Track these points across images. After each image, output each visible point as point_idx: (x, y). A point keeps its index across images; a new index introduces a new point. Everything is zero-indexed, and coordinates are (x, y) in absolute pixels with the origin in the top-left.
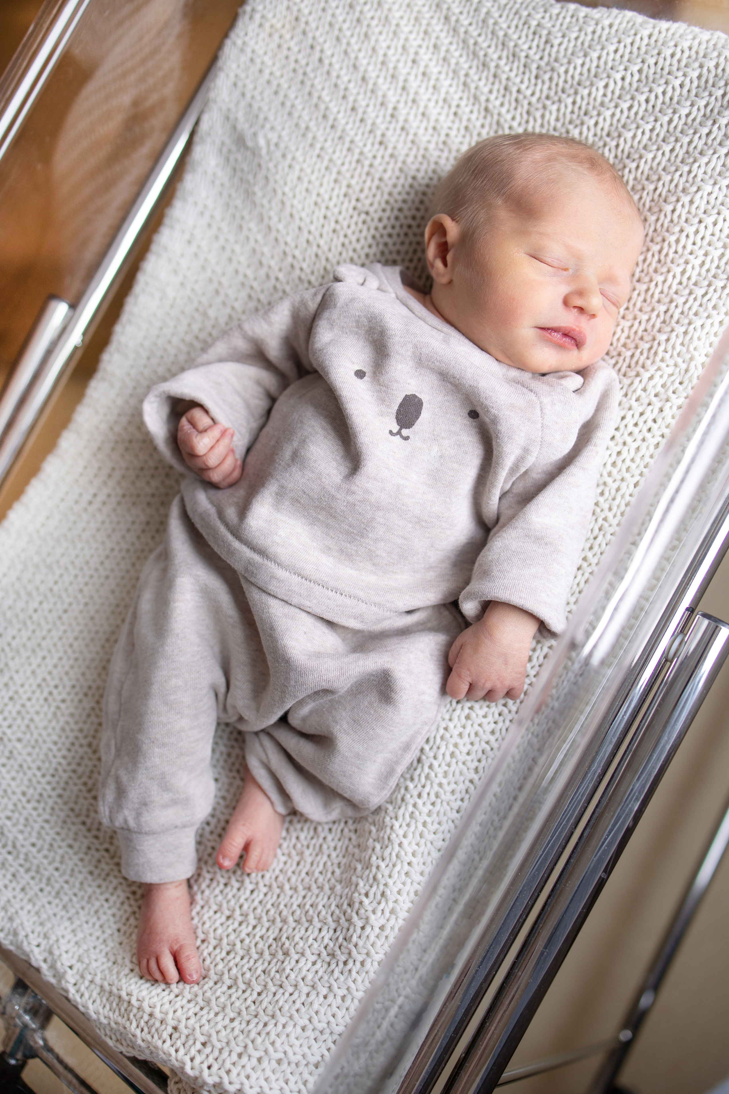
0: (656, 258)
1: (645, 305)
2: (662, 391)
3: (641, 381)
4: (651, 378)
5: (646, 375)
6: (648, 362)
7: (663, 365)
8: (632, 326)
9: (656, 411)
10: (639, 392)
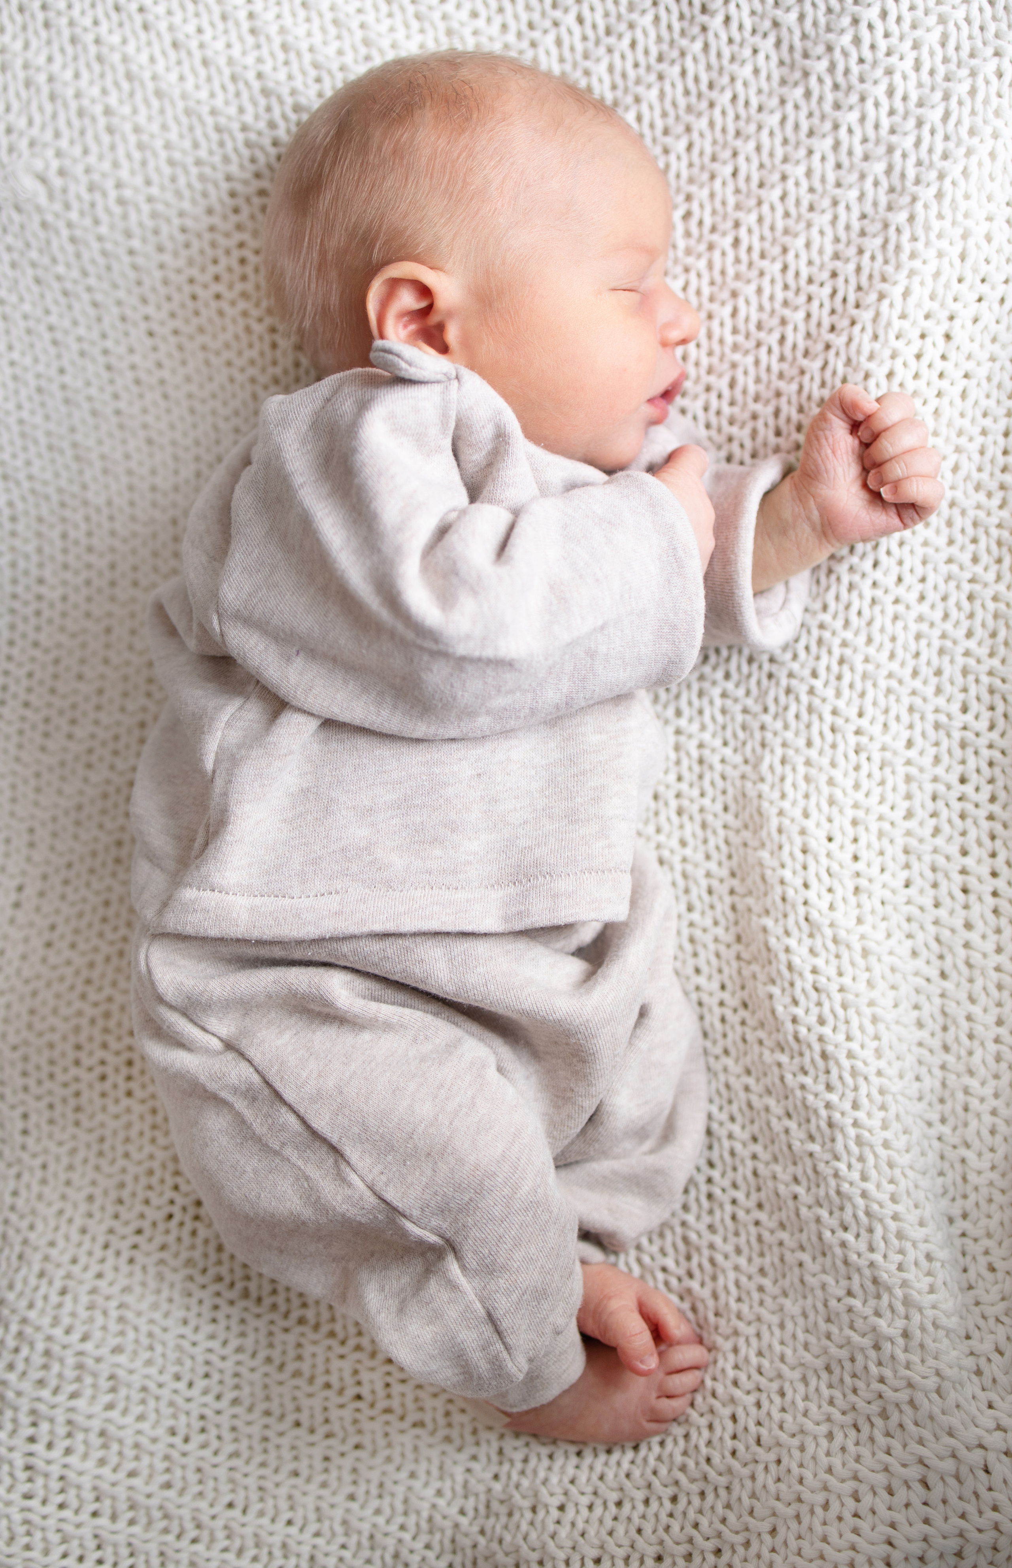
0: (828, 82)
1: (842, 173)
2: (935, 306)
3: (891, 305)
4: (906, 294)
5: (897, 292)
6: (890, 269)
7: (917, 264)
8: (835, 218)
9: (940, 341)
10: (897, 324)
